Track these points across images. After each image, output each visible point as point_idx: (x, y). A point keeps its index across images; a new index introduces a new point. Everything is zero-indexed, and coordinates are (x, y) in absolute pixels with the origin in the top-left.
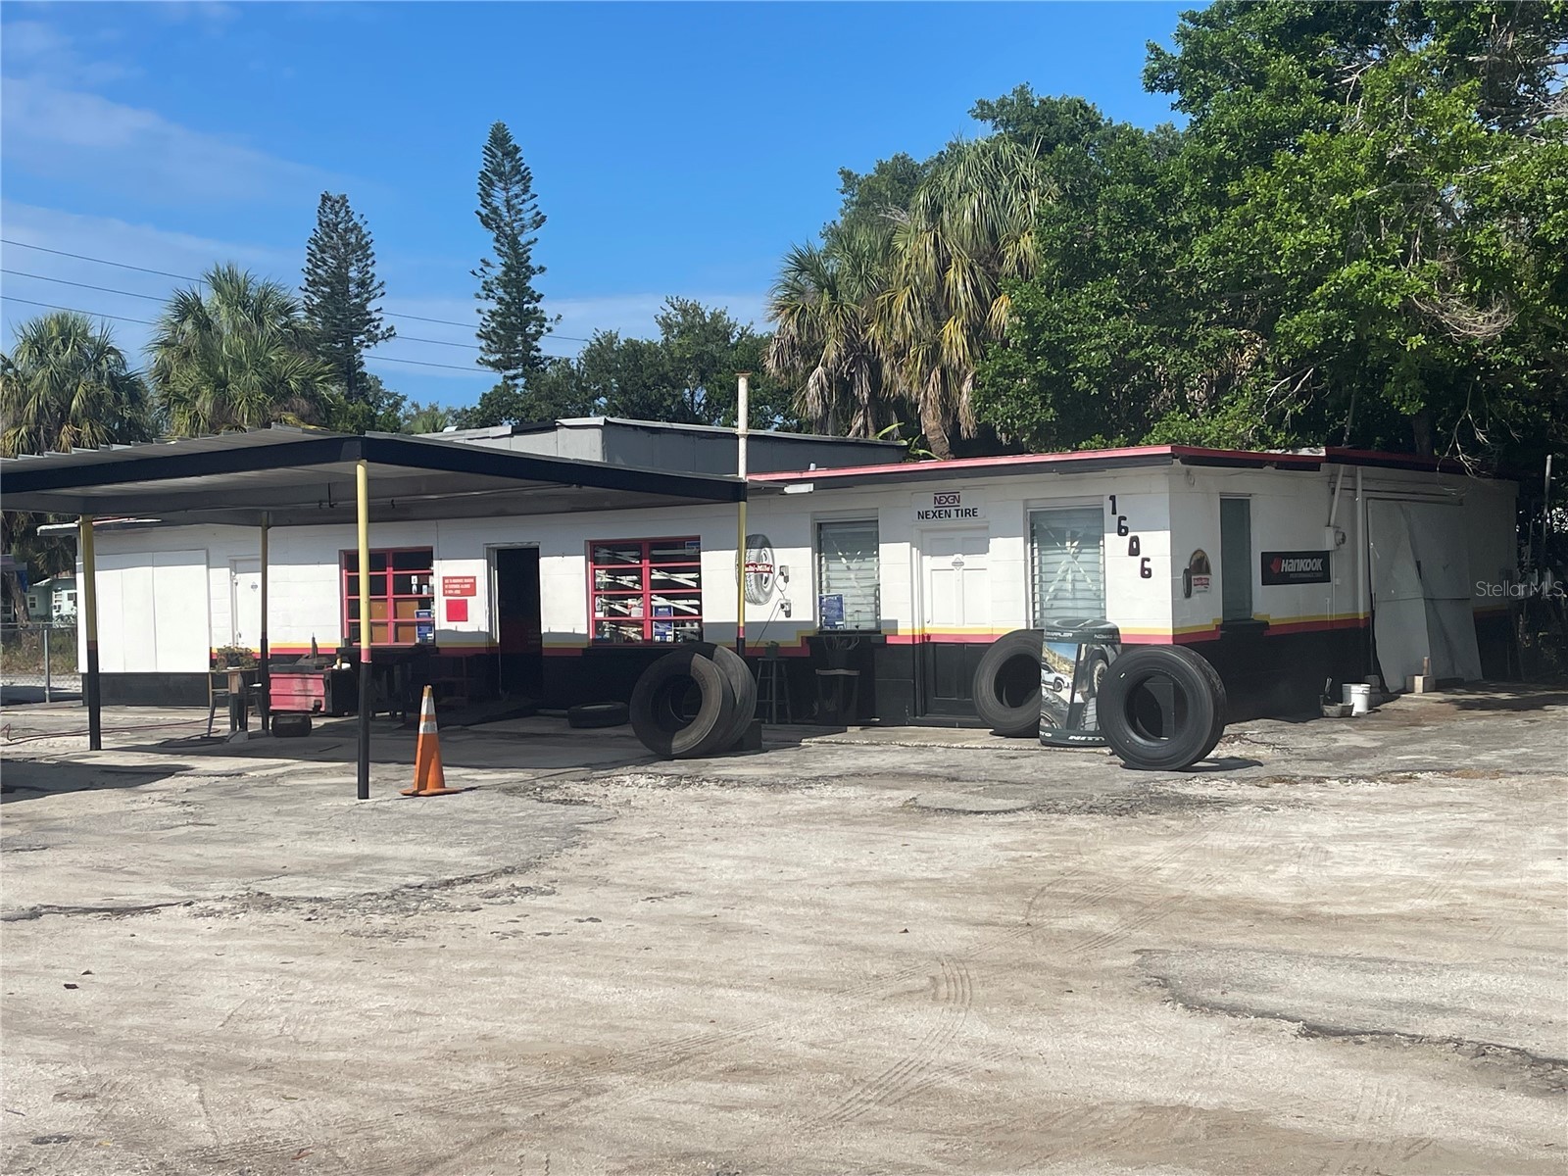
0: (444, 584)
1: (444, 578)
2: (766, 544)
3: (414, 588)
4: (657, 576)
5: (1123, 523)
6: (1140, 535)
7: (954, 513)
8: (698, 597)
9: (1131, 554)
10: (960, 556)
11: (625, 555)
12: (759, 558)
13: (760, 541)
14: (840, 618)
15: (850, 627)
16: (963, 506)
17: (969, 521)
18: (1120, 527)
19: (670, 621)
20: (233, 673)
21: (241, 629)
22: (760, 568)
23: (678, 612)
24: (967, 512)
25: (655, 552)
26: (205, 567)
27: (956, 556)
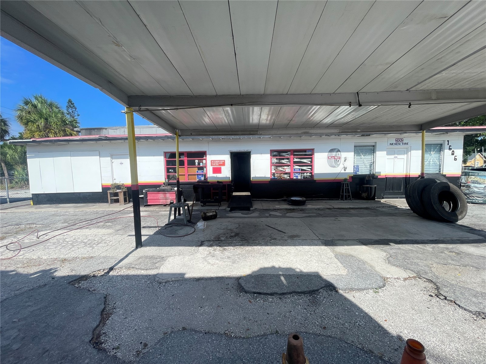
0: (211, 162)
1: (211, 161)
2: (339, 151)
3: (197, 164)
4: (296, 160)
5: (450, 147)
6: (454, 150)
7: (401, 144)
8: (311, 166)
9: (452, 155)
10: (396, 155)
11: (284, 154)
12: (336, 155)
13: (336, 150)
14: (358, 171)
15: (360, 174)
16: (404, 142)
17: (406, 146)
18: (449, 148)
19: (299, 173)
20: (120, 192)
21: (115, 177)
22: (336, 158)
23: (302, 170)
24: (405, 144)
25: (295, 153)
26: (99, 157)
27: (395, 155)
